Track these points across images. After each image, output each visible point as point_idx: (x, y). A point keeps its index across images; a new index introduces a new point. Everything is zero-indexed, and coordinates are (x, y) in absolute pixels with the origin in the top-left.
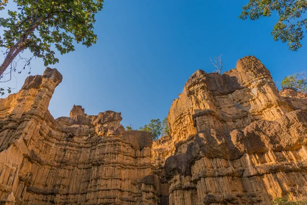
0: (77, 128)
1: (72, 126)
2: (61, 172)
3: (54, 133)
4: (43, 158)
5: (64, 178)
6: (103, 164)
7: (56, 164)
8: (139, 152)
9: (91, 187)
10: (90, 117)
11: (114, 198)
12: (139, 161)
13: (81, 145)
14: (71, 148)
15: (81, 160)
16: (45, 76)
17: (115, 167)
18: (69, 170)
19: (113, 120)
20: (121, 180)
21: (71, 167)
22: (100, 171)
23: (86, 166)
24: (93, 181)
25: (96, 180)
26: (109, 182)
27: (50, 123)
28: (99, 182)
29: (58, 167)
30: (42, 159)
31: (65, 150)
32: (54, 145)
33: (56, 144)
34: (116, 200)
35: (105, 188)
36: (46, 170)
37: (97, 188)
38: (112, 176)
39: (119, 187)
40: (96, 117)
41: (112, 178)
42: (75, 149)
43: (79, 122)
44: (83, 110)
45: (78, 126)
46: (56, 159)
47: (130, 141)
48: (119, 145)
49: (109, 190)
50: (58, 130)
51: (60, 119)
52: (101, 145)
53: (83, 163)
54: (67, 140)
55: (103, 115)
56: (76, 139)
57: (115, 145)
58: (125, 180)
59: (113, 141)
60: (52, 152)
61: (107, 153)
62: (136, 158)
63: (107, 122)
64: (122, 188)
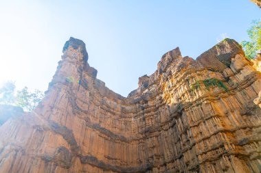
0: (147, 93)
2: (149, 142)
3: (128, 108)
4: (127, 135)
5: (154, 147)
6: (183, 109)
7: (141, 136)
8: (228, 72)
9: (184, 145)
10: (153, 75)
11: (222, 146)
12: (235, 81)
13: (157, 106)
14: (149, 114)
15: (163, 120)
17: (201, 104)
18: (157, 136)
19: (173, 59)
20: (218, 116)
21: (157, 133)
22: (185, 120)
23: (170, 124)
24: (184, 136)
25: (186, 133)
26: (203, 127)
27: (120, 101)
28: (190, 133)
29: (145, 138)
31: (144, 119)
32: (133, 119)
33: (135, 117)
34: (226, 147)
35: (200, 137)
36: (135, 146)
38: (202, 118)
39: (221, 128)
40: (157, 71)
41: (204, 119)
42: (153, 113)
45: (147, 90)
46: (140, 131)
47: (204, 65)
48: (192, 78)
49: (208, 138)
50: (131, 104)
52: (172, 92)
53: (167, 122)
54: (143, 109)
55: (161, 63)
56: (150, 103)
57: (188, 80)
58: (227, 114)
59: (183, 78)
60: (134, 126)
61: (183, 95)
62: (228, 79)
63: (167, 66)
64: (228, 128)
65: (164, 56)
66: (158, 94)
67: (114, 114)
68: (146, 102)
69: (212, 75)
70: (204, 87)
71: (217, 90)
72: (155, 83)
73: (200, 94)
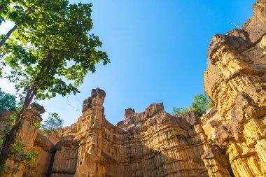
0: (133, 127)
1: (129, 127)
2: (133, 166)
3: (117, 136)
5: (137, 170)
7: (127, 161)
8: (191, 132)
9: (160, 173)
10: (140, 114)
12: (194, 140)
14: (134, 144)
15: (145, 152)
16: (93, 97)
17: (174, 151)
18: (139, 163)
19: (158, 111)
20: (182, 161)
21: (139, 160)
22: (162, 158)
23: (150, 156)
24: (160, 168)
25: (162, 166)
26: (173, 165)
27: (112, 130)
28: (165, 167)
29: (130, 162)
30: (116, 159)
31: (130, 148)
33: (122, 145)
36: (121, 167)
37: (165, 173)
39: (183, 168)
40: (144, 113)
41: (175, 161)
42: (137, 144)
43: (133, 122)
44: (133, 111)
45: (133, 125)
46: (126, 156)
47: (178, 124)
48: (170, 131)
49: (176, 173)
50: (120, 133)
51: (118, 124)
52: (155, 135)
53: (147, 154)
54: (130, 139)
55: (149, 109)
56: (135, 136)
57: (167, 132)
58: (187, 160)
59: (165, 129)
60: (121, 151)
61: (163, 141)
62: (190, 137)
63: (154, 115)
64: (187, 168)
65: (152, 106)
66: (142, 131)
67: (109, 141)
68: (132, 134)
69: (182, 132)
70: (176, 139)
71: (183, 143)
72: (141, 121)
73: (174, 144)
